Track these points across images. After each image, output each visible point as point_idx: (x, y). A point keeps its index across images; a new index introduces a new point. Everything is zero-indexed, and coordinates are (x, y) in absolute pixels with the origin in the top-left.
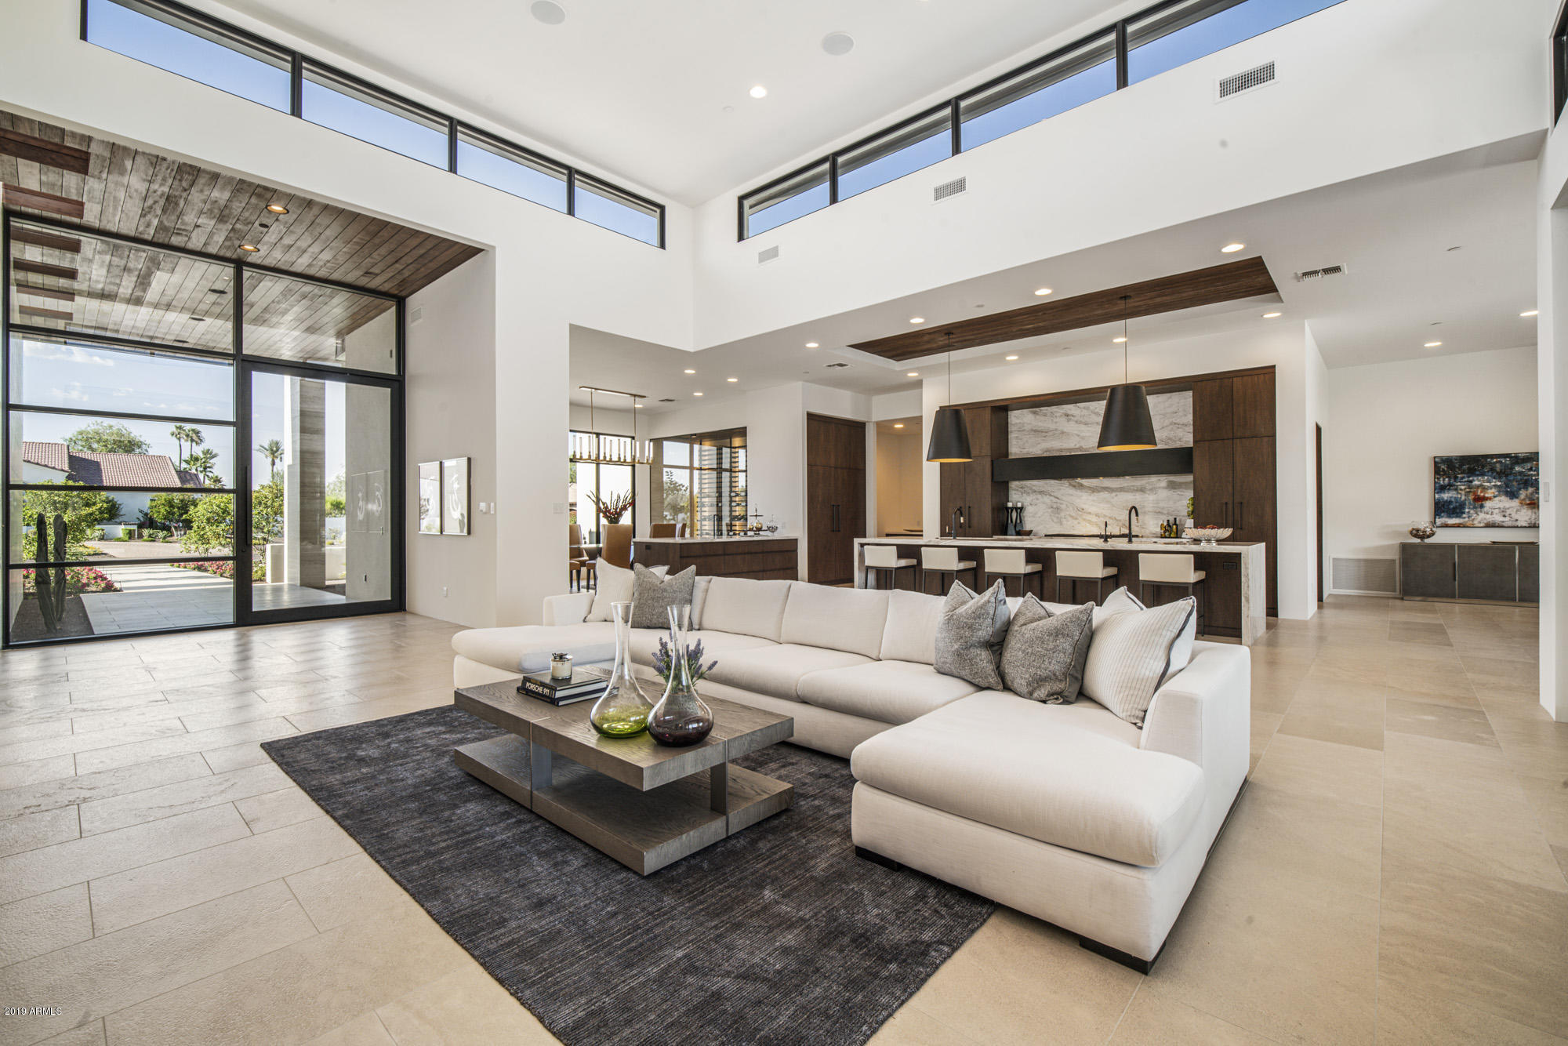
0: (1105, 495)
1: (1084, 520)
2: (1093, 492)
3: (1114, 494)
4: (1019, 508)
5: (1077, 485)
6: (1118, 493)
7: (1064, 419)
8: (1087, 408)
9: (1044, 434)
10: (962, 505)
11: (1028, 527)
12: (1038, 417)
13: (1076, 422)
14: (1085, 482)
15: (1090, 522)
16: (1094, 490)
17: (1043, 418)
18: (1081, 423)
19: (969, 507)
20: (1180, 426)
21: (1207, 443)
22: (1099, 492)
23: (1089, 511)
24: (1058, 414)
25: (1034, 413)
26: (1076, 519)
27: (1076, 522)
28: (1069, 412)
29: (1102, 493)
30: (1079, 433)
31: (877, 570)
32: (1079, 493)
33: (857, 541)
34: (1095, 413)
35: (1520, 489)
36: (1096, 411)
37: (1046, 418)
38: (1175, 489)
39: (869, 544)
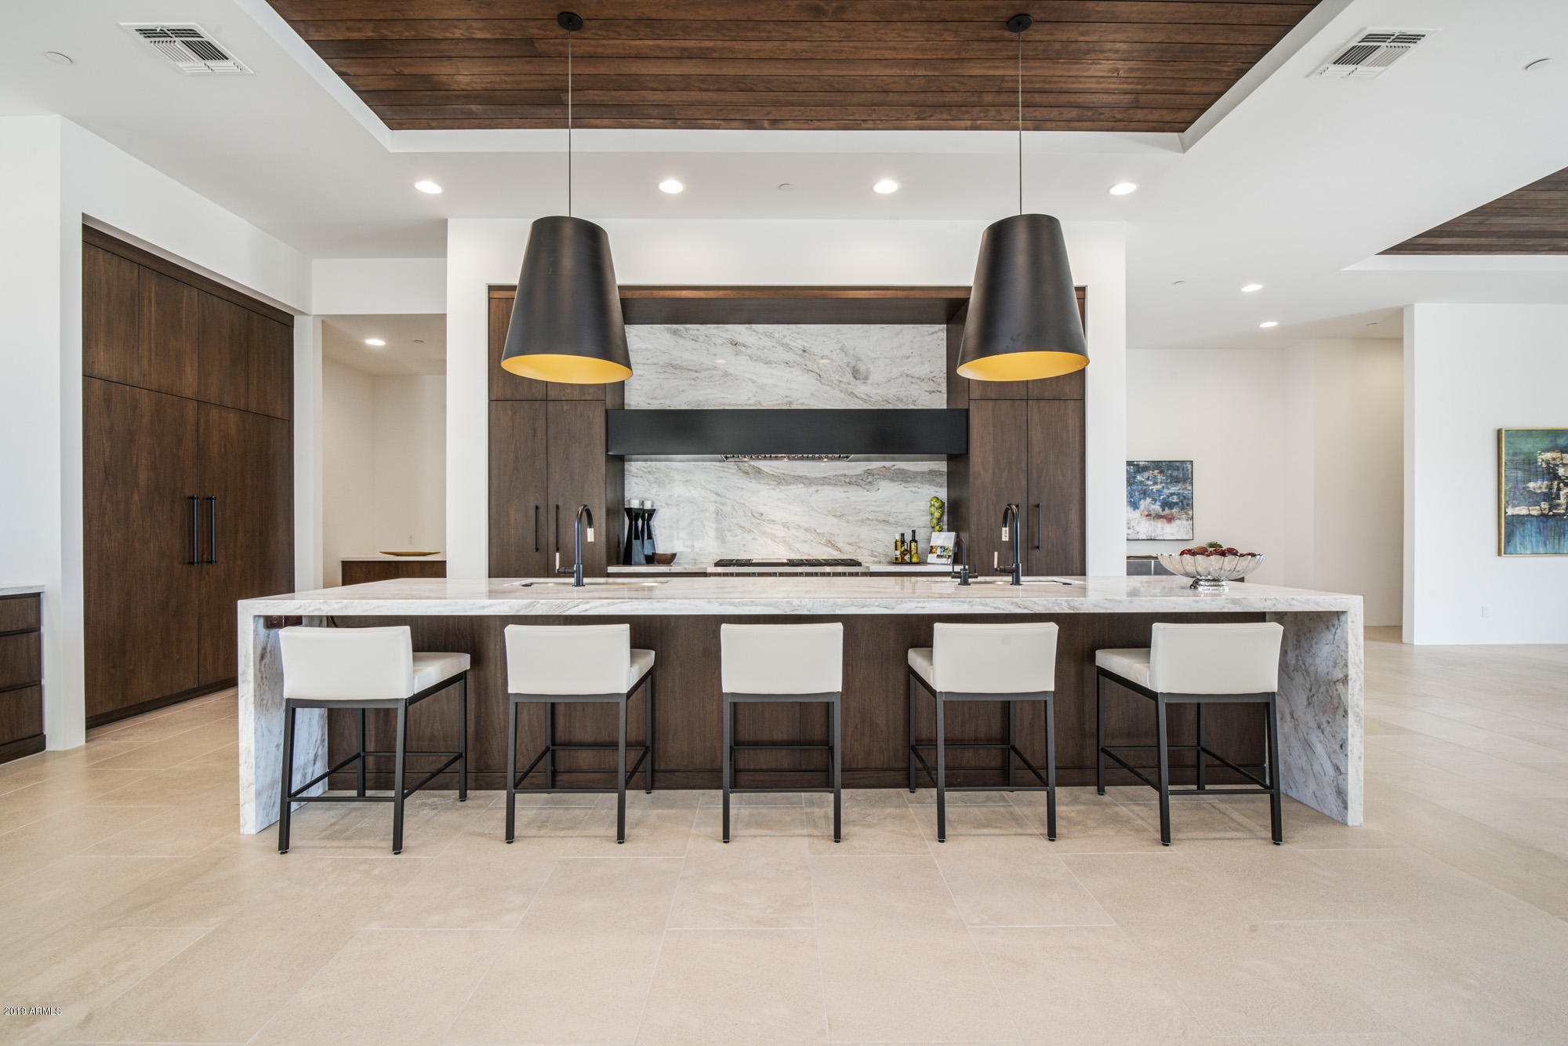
0: (798, 490)
1: (764, 533)
2: (779, 484)
3: (813, 489)
4: (648, 511)
5: (750, 470)
6: (819, 488)
7: (729, 350)
8: (770, 336)
9: (694, 375)
10: (541, 503)
11: (662, 547)
12: (681, 341)
13: (751, 357)
14: (766, 465)
15: (773, 538)
16: (780, 480)
17: (690, 344)
18: (758, 359)
19: (558, 507)
20: (914, 380)
21: (991, 403)
22: (789, 484)
23: (773, 518)
24: (719, 341)
25: (675, 333)
26: (749, 531)
27: (749, 537)
28: (739, 339)
29: (791, 487)
30: (754, 377)
31: (331, 712)
32: (753, 485)
33: (250, 611)
34: (783, 345)
35: (1140, 499)
36: (784, 341)
37: (696, 345)
38: (907, 482)
39: (296, 621)
